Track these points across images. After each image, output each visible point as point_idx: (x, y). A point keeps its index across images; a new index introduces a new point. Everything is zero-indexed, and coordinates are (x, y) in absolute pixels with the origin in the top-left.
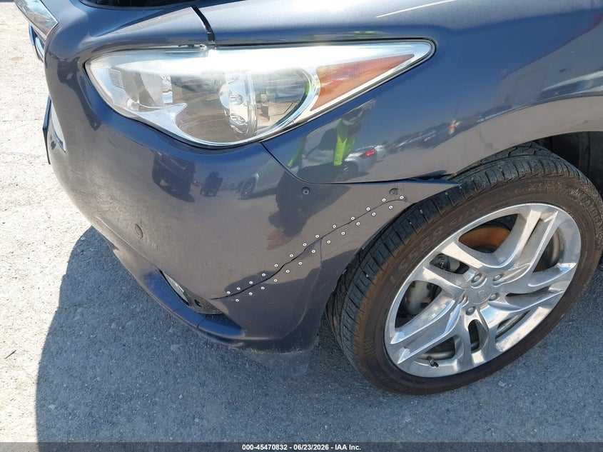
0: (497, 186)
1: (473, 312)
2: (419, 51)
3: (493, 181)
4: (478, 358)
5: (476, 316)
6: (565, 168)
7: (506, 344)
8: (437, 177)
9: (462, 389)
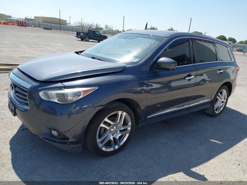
0: (112, 108)
1: (113, 135)
2: (97, 88)
3: (111, 107)
4: (117, 147)
5: (114, 136)
6: (123, 105)
7: (122, 143)
8: (102, 106)
9: (115, 155)
